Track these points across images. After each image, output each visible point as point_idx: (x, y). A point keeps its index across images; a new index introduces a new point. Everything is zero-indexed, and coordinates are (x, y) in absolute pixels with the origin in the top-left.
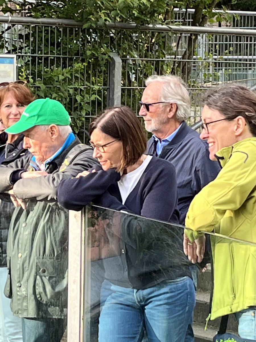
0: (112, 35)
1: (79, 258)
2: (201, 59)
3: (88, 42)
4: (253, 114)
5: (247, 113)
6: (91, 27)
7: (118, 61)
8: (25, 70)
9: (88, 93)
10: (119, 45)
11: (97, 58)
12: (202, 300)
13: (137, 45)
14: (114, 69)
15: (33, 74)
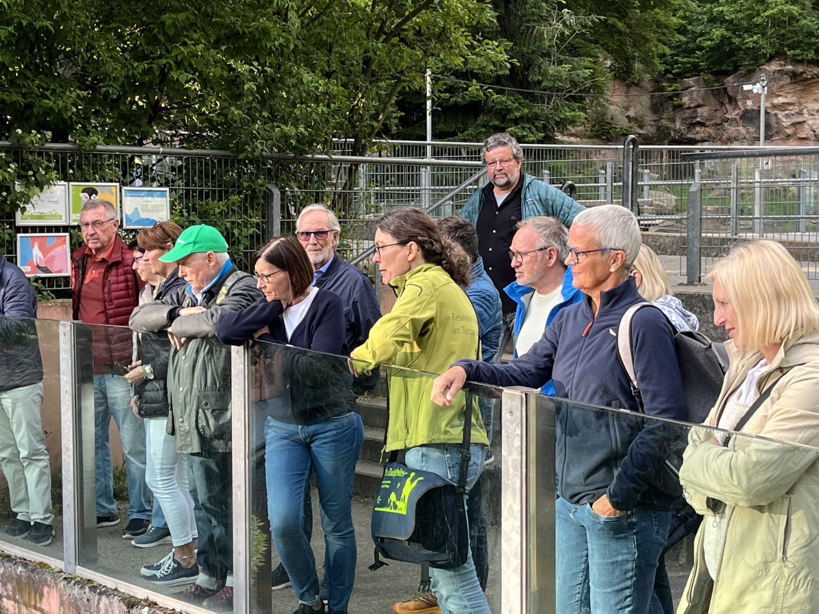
0: (269, 166)
1: (242, 395)
2: (362, 189)
3: (245, 174)
4: (426, 239)
5: (419, 238)
6: (247, 158)
7: (277, 192)
8: (179, 204)
9: (246, 226)
10: (277, 177)
11: (255, 189)
12: (369, 436)
13: (295, 177)
14: (272, 201)
15: (187, 207)
